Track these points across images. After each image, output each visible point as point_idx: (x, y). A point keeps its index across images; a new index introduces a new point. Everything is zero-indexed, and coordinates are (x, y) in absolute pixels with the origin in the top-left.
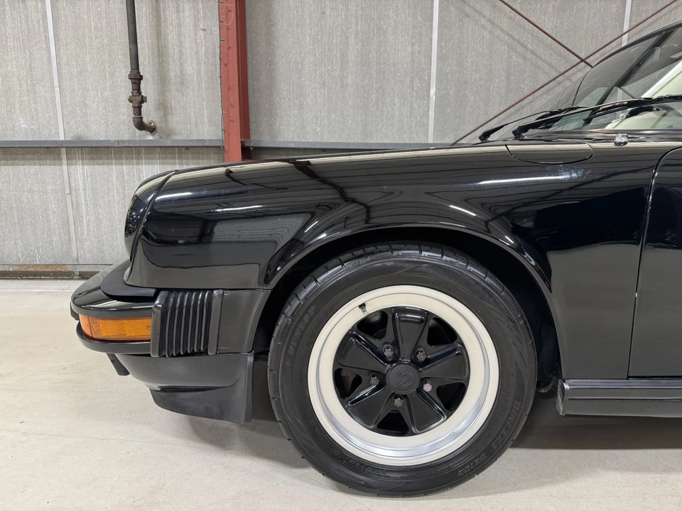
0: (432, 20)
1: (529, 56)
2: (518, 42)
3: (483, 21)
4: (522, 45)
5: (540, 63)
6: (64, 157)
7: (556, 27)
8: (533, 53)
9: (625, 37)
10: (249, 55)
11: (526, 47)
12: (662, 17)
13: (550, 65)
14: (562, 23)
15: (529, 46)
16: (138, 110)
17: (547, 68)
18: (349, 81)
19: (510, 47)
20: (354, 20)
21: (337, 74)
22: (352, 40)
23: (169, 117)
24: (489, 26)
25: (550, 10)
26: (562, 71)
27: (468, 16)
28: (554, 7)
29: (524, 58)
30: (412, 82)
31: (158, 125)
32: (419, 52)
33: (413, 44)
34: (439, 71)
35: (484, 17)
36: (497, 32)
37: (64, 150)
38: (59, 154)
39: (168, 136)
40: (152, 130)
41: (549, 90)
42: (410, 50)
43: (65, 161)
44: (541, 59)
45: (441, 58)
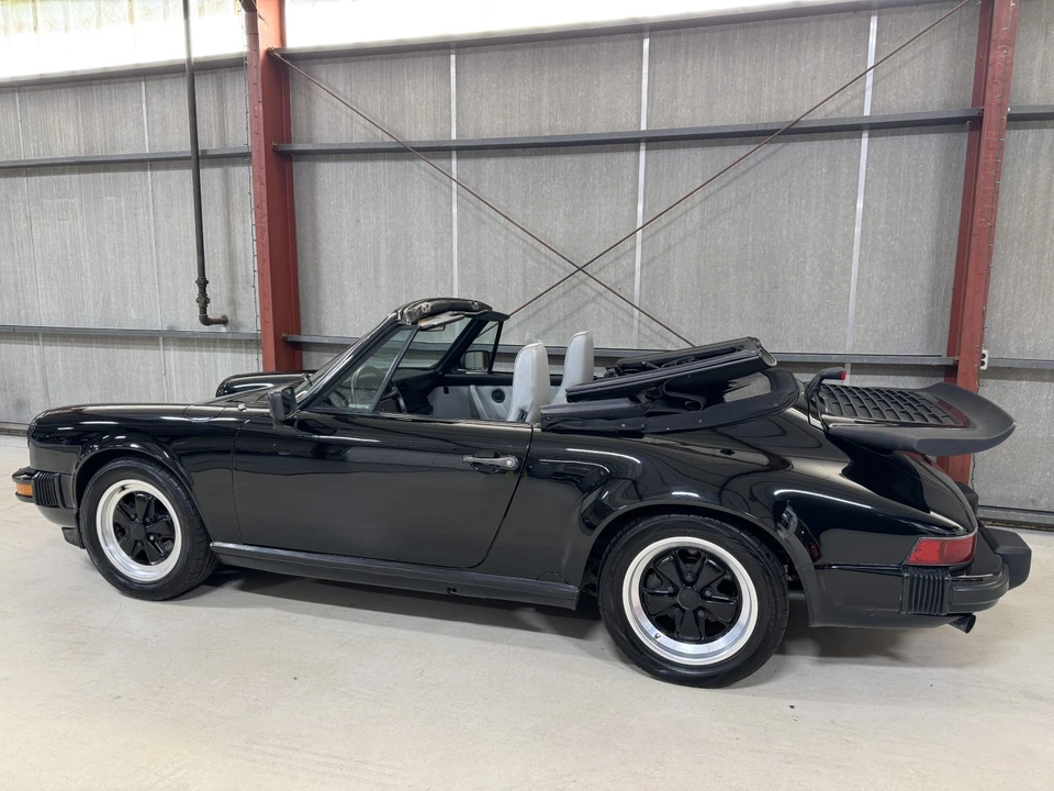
0: (452, 227)
1: (543, 260)
3: (498, 227)
6: (161, 342)
9: (639, 234)
10: (299, 258)
12: (676, 219)
14: (573, 228)
16: (203, 309)
18: (383, 281)
19: (524, 251)
20: (383, 227)
21: (371, 276)
22: (383, 245)
23: (238, 312)
24: (504, 232)
25: (561, 215)
27: (483, 222)
28: (564, 212)
30: (437, 284)
31: (229, 318)
32: (442, 257)
33: (436, 250)
34: (461, 274)
35: (499, 223)
36: (512, 238)
37: (161, 339)
38: (158, 341)
39: (237, 328)
40: (224, 321)
41: (565, 293)
42: (433, 254)
43: (162, 347)
45: (462, 262)
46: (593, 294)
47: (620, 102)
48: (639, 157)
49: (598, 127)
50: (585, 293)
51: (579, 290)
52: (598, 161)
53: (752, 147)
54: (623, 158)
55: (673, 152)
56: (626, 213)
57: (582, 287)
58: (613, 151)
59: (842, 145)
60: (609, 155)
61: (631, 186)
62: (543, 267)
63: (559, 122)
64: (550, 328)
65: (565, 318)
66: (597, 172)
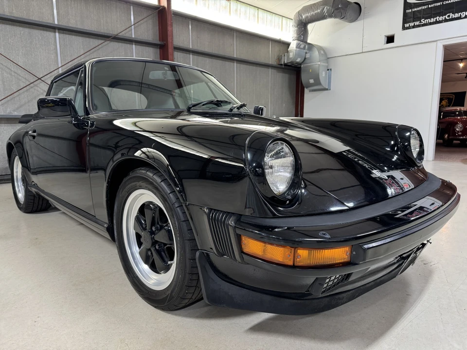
1: (13, 74)
2: (6, 67)
4: (9, 69)
5: (20, 78)
7: (25, 62)
8: (15, 73)
9: (60, 69)
11: (11, 70)
13: (25, 79)
15: (12, 69)
17: (24, 80)
25: (21, 54)
26: (32, 82)
29: (11, 74)
44: (20, 76)
46: (42, 91)
47: (44, 10)
48: (56, 35)
49: (35, 17)
50: (38, 91)
51: (35, 89)
52: (37, 33)
53: (103, 41)
54: (49, 34)
55: (70, 36)
56: (53, 57)
57: (36, 88)
58: (44, 30)
59: (128, 46)
60: (42, 32)
61: (54, 47)
62: (13, 77)
63: (14, 12)
64: (21, 106)
65: (29, 102)
66: (37, 38)
